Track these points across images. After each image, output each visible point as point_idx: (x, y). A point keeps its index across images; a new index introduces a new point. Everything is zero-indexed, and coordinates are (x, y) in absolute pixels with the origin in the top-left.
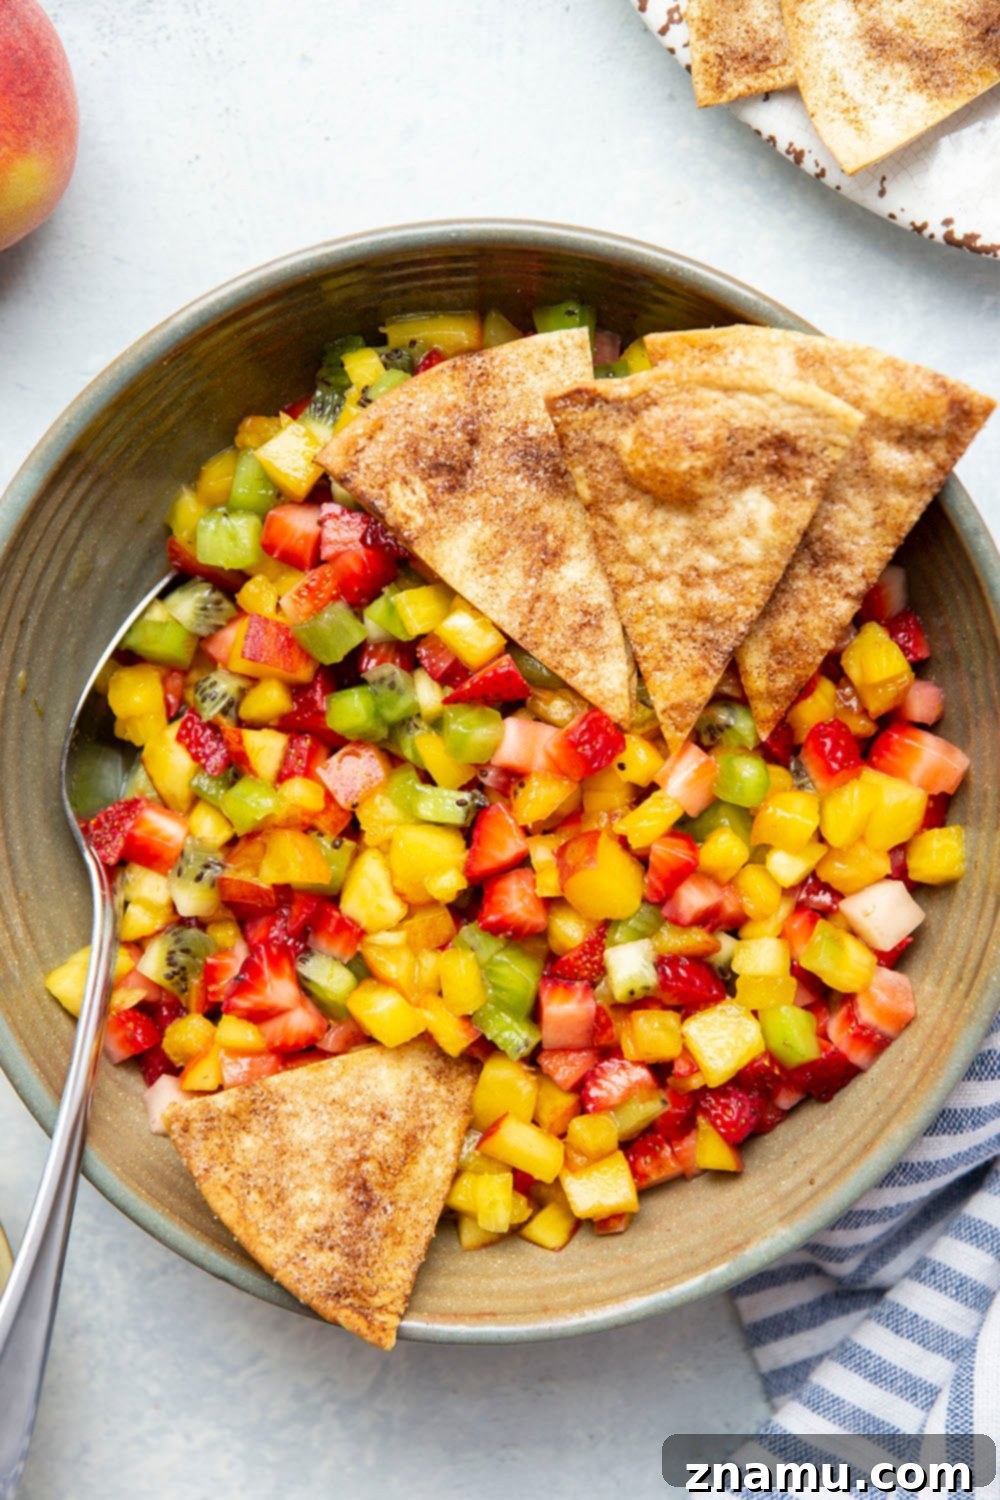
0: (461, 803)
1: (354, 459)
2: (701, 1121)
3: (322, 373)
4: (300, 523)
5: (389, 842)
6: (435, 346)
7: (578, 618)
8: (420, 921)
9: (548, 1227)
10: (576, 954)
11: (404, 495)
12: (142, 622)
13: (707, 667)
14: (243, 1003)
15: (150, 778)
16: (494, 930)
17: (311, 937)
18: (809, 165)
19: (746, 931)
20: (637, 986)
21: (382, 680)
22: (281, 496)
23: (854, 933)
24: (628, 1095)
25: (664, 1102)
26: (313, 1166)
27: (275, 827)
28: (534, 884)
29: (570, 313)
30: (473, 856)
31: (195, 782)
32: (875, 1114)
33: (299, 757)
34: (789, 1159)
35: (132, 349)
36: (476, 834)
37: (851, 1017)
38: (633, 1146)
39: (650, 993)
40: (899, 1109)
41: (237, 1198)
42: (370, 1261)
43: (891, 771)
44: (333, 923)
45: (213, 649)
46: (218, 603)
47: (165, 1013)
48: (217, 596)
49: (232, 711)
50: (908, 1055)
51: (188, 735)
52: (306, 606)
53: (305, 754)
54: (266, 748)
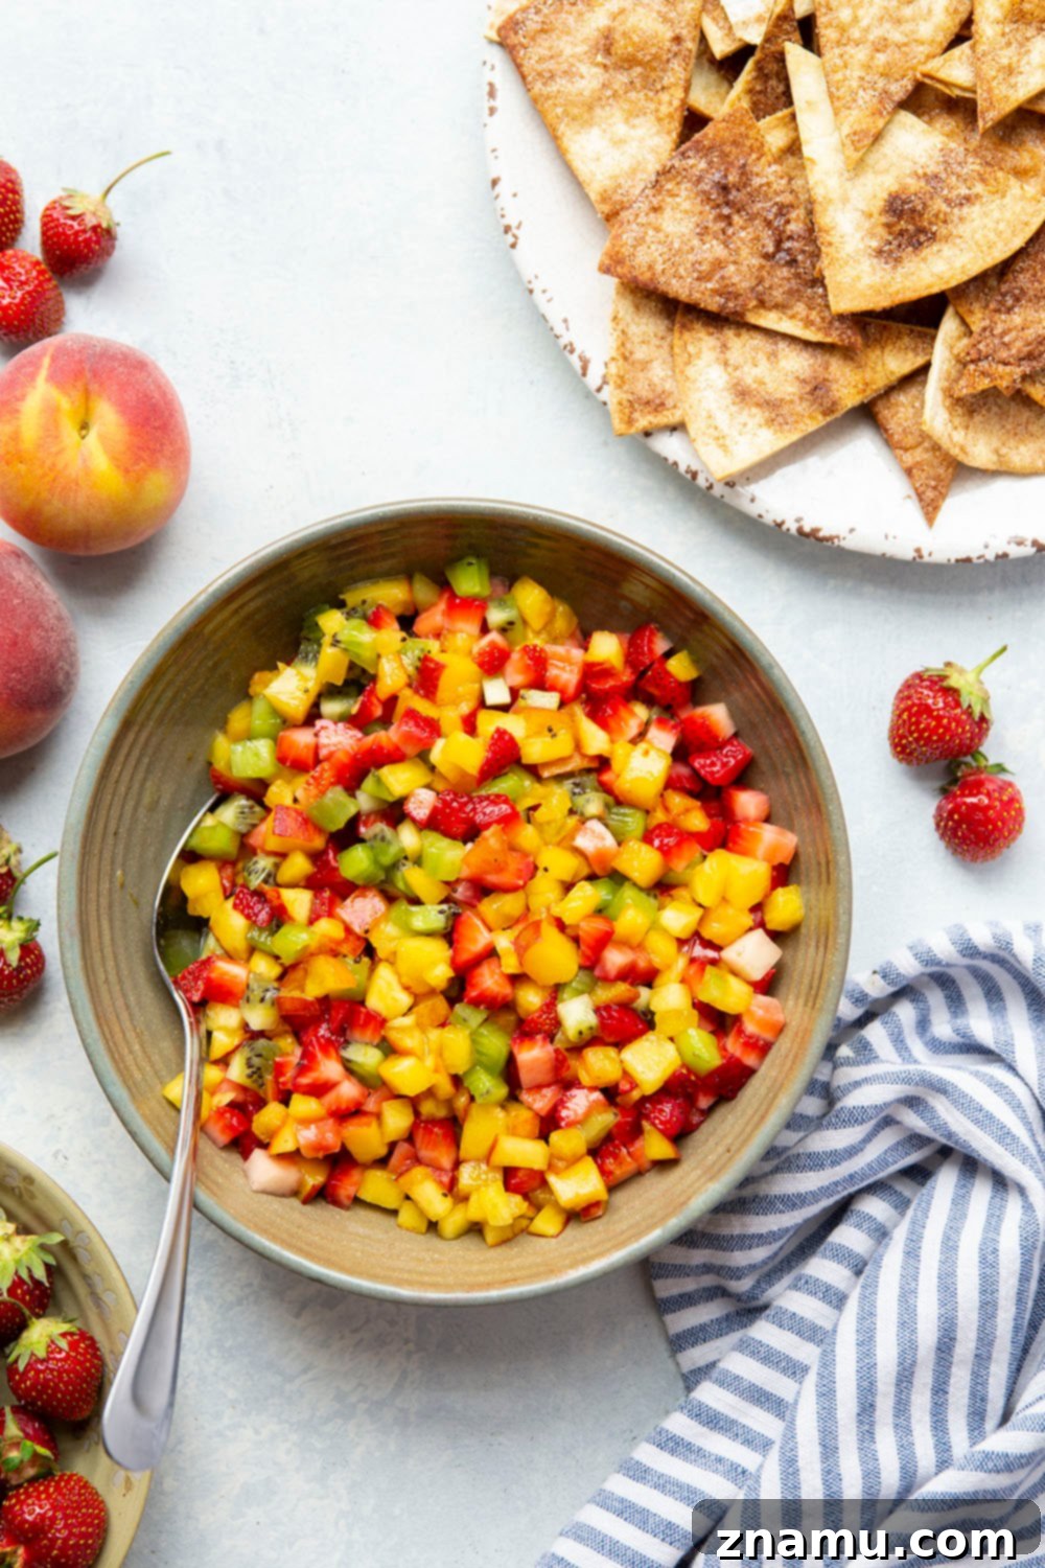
0: (441, 912)
2: (646, 1125)
3: (304, 633)
4: (302, 738)
5: (394, 953)
6: (380, 602)
8: (423, 1008)
9: (547, 1222)
10: (537, 1015)
12: (199, 830)
14: (305, 1080)
15: (218, 940)
16: (476, 1003)
17: (348, 1033)
18: (701, 482)
19: (658, 981)
20: (584, 1027)
21: (375, 836)
22: (287, 723)
23: (735, 973)
24: (588, 1114)
25: (616, 1115)
27: (312, 955)
28: (500, 966)
29: (470, 564)
30: (456, 952)
31: (249, 935)
32: (767, 1094)
33: (323, 904)
34: (711, 1143)
35: (170, 623)
36: (455, 936)
37: (741, 1032)
38: (598, 1151)
39: (595, 1033)
40: (782, 1085)
43: (744, 853)
44: (362, 1017)
45: (253, 841)
46: (251, 807)
47: (251, 1108)
48: (250, 803)
49: (271, 880)
50: (783, 1051)
51: (241, 902)
52: (313, 790)
53: (327, 902)
54: (299, 902)
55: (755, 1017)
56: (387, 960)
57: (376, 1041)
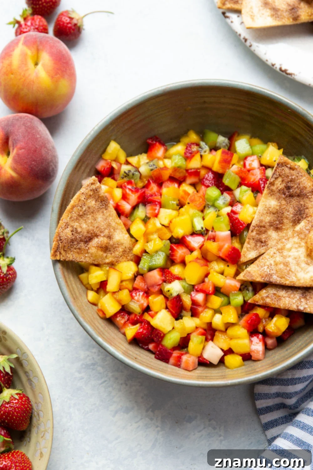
0: (202, 228)
1: (284, 165)
2: (138, 326)
4: (255, 164)
5: (182, 215)
7: (263, 240)
8: (165, 230)
9: (92, 296)
10: (171, 273)
11: (279, 182)
13: (264, 277)
14: (128, 192)
16: (172, 249)
23: (204, 348)
25: (139, 312)
26: (92, 223)
28: (187, 255)
36: (195, 235)
37: (181, 355)
38: (124, 309)
39: (169, 297)
41: (78, 204)
42: (72, 246)
47: (112, 176)
50: (179, 372)
55: (189, 359)
56: (179, 213)
57: (148, 215)
